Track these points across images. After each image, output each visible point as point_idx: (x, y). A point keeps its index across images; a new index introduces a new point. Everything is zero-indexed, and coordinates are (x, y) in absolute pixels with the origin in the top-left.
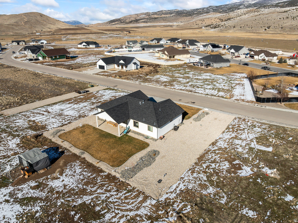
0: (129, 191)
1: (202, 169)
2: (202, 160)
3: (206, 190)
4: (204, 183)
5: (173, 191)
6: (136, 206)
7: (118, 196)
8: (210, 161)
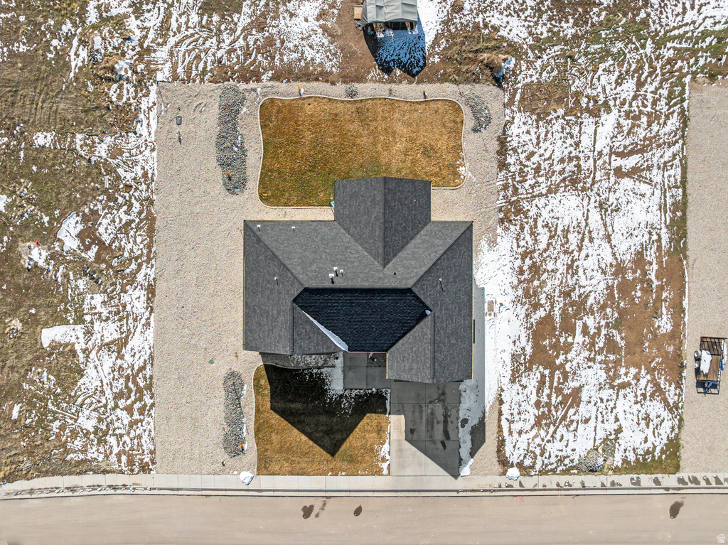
0: (204, 72)
1: (136, 194)
2: (147, 218)
3: (108, 146)
4: (117, 160)
5: (149, 113)
6: (176, 55)
7: (210, 53)
8: (133, 225)
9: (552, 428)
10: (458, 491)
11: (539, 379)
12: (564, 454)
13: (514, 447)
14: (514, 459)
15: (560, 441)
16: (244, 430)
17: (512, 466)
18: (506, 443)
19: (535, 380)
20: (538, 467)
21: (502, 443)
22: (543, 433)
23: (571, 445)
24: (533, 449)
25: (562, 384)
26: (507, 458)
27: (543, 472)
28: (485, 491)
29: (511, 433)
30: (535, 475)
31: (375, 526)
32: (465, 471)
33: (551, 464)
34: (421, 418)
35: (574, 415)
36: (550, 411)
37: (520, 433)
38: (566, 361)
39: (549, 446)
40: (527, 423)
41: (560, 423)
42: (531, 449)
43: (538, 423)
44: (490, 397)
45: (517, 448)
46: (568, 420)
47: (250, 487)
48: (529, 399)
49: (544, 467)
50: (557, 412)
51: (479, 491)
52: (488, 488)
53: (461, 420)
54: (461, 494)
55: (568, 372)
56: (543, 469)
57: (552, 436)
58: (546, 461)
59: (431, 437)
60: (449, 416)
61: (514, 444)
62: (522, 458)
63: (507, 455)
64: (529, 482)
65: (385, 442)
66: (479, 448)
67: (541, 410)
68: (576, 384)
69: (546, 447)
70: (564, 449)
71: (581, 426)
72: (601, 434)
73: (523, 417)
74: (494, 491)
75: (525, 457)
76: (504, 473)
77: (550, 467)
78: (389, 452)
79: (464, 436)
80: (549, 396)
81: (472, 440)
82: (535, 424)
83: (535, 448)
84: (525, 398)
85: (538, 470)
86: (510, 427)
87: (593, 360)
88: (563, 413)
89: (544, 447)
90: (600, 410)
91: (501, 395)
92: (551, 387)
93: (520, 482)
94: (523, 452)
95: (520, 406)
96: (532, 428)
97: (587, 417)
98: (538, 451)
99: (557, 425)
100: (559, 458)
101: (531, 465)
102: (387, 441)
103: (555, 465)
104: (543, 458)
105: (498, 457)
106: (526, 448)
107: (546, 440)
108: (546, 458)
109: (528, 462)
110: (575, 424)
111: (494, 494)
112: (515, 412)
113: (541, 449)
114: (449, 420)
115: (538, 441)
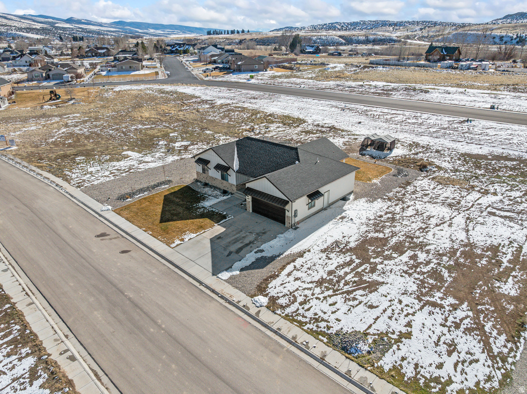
6: (279, 134)
9: (330, 292)
10: (201, 283)
11: (346, 261)
12: (325, 317)
13: (282, 284)
14: (272, 292)
15: (330, 305)
16: (139, 195)
17: (266, 295)
18: (278, 279)
19: (343, 260)
20: (289, 310)
21: (274, 277)
22: (318, 290)
23: (339, 315)
24: (296, 295)
25: (366, 273)
26: (268, 287)
27: (290, 318)
28: (222, 297)
29: (289, 275)
30: (280, 315)
31: (119, 264)
32: (225, 275)
33: (303, 316)
34: (234, 235)
35: (361, 296)
36: (338, 282)
37: (296, 279)
38: (382, 263)
39: (314, 302)
40: (309, 277)
41: (343, 293)
42: (296, 293)
43: (320, 283)
44: (295, 249)
45: (283, 286)
46: (352, 296)
47: (101, 213)
48: (326, 266)
49: (294, 314)
50: (345, 285)
51: (217, 294)
52: (227, 296)
53: (259, 249)
54: (202, 288)
55: (378, 270)
56: (292, 316)
57: (325, 298)
58: (301, 311)
59: (227, 246)
60: (253, 244)
61: (284, 282)
62: (280, 295)
63: (270, 286)
64: (266, 316)
65: (196, 233)
66: (253, 269)
67: (331, 277)
68: (380, 279)
69: (311, 301)
70: (329, 313)
71: (361, 308)
72: (381, 326)
73: (309, 272)
74: (230, 303)
75: (284, 296)
76: (252, 296)
77: (300, 318)
78: (191, 239)
79: (251, 258)
80: (346, 274)
81: (253, 263)
82: (317, 282)
83: (300, 296)
84: (324, 264)
85: (286, 312)
86: (292, 272)
87: (410, 275)
88: (350, 289)
89: (309, 300)
90: (393, 307)
91: (305, 252)
92: (352, 270)
93: (259, 311)
94: (285, 291)
95: (314, 265)
96: (311, 282)
97: (374, 304)
98: (300, 299)
99: (337, 293)
100: (317, 317)
101: (284, 305)
102: (198, 234)
103: (307, 320)
104: (300, 307)
105: (261, 283)
106: (292, 291)
107: (316, 296)
108: (303, 308)
109: (282, 301)
110: (356, 302)
111: (227, 305)
112: (306, 266)
113: (305, 300)
114: (251, 245)
115: (308, 293)
